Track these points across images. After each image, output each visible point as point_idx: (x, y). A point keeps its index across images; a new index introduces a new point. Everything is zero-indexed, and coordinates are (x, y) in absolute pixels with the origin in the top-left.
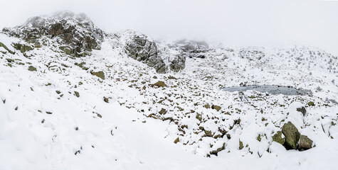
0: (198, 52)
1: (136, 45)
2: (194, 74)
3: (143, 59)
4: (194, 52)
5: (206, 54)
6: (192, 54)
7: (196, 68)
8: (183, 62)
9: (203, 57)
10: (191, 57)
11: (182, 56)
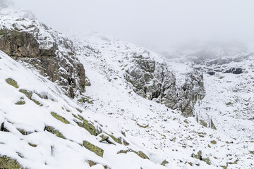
0: (224, 62)
1: (142, 73)
2: (231, 109)
3: (155, 95)
4: (216, 63)
5: (244, 64)
6: (213, 67)
7: (230, 96)
8: (200, 84)
9: (238, 71)
10: (212, 74)
11: (196, 73)
